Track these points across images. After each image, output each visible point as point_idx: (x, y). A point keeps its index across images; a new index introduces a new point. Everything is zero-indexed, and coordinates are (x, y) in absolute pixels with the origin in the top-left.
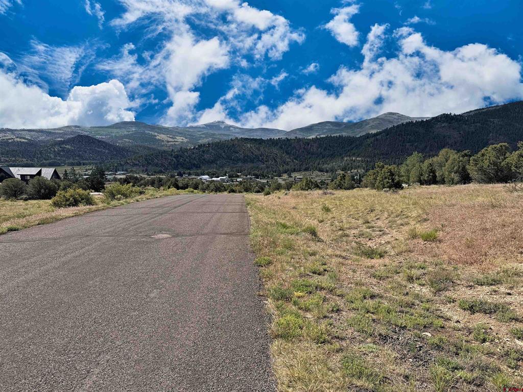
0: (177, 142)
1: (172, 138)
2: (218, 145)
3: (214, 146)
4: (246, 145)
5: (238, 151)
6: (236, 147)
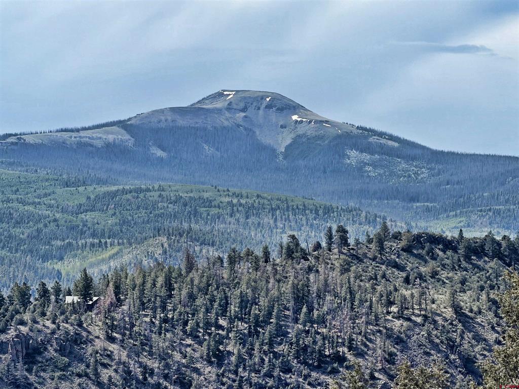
2: (170, 296)
3: (125, 308)
4: (412, 296)
5: (343, 350)
6: (325, 308)
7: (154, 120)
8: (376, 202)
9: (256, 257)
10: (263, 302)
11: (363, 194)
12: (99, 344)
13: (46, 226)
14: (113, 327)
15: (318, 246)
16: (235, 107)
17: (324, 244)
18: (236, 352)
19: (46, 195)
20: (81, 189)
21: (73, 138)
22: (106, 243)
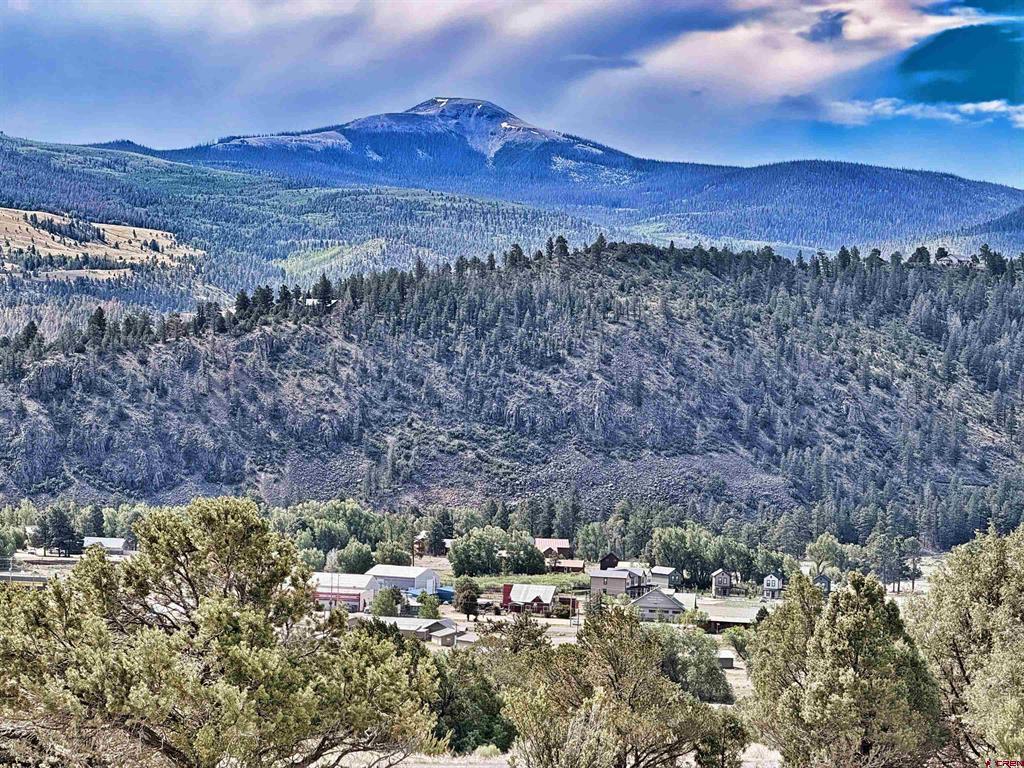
0: (105, 264)
1: (68, 233)
2: (403, 300)
3: (362, 310)
4: (627, 303)
5: (563, 352)
6: (547, 314)
7: (371, 126)
8: (580, 206)
9: (483, 264)
10: (490, 307)
11: (569, 198)
12: (337, 344)
13: (269, 226)
14: (350, 329)
15: (539, 255)
16: (448, 114)
17: (545, 254)
18: (464, 353)
19: (269, 196)
20: (302, 191)
21: (293, 142)
22: (327, 243)
